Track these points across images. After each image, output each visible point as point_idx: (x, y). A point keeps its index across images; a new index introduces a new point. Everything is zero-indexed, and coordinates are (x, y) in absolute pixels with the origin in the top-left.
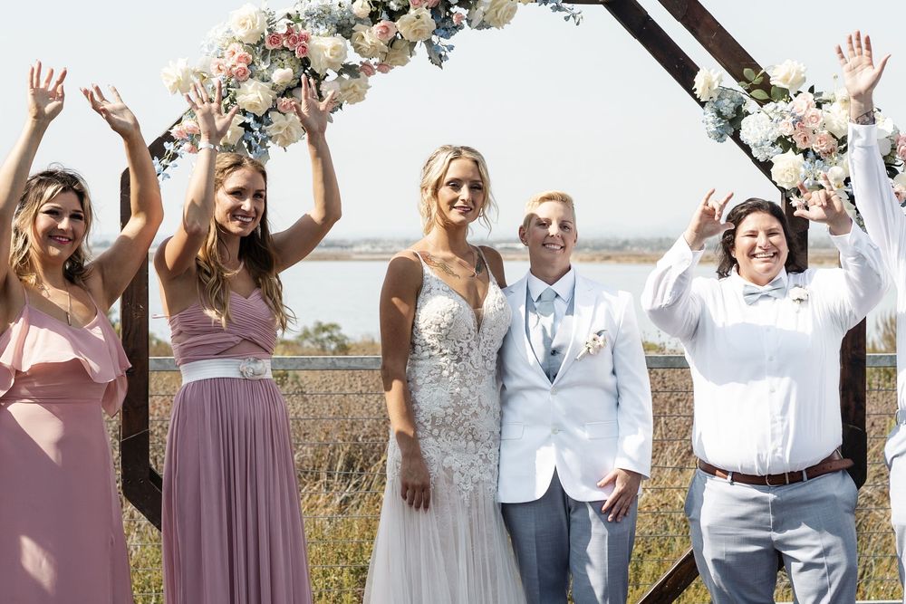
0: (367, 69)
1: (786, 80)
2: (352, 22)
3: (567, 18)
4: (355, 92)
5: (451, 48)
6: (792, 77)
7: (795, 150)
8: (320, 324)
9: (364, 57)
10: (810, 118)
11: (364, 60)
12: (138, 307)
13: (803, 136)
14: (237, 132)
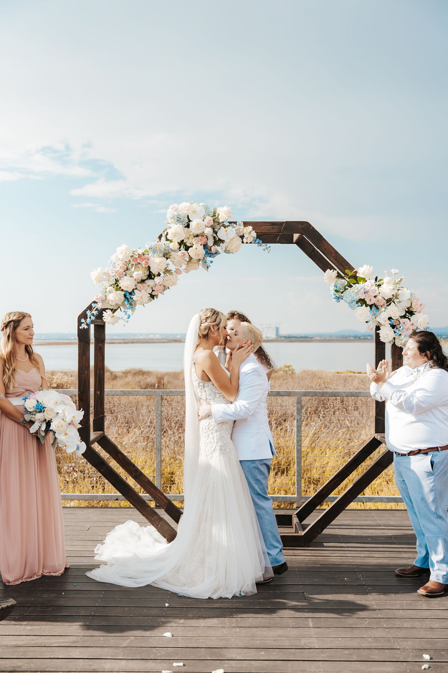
0: (178, 272)
1: (363, 274)
2: (170, 251)
3: (264, 250)
4: (171, 281)
5: (212, 262)
6: (366, 273)
7: (367, 306)
8: (285, 365)
9: (176, 266)
10: (372, 291)
11: (177, 267)
12: (85, 373)
13: (369, 299)
14: (121, 299)
